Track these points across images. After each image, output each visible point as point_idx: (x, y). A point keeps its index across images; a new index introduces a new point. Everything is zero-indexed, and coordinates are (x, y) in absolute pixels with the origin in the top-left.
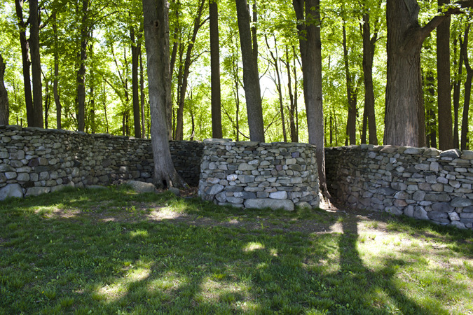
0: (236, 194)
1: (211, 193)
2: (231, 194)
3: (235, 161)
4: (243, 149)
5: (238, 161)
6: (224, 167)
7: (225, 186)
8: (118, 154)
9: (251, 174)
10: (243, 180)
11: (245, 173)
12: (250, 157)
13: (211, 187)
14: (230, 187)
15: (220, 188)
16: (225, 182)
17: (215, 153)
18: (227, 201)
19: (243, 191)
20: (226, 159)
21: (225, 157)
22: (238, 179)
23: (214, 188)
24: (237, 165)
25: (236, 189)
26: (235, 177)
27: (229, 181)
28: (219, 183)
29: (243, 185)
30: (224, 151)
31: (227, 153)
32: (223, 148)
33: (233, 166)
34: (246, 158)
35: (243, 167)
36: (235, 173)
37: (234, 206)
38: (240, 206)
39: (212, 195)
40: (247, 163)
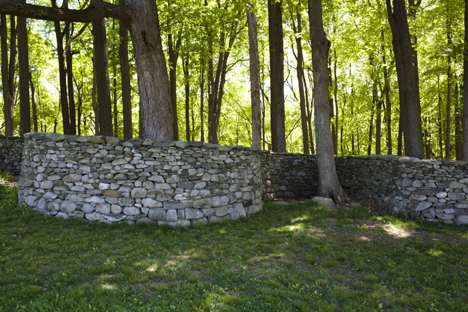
0: (447, 211)
1: (418, 209)
2: (442, 211)
3: (445, 179)
4: (453, 168)
5: (449, 179)
6: (432, 184)
7: (433, 203)
8: (265, 169)
9: (463, 192)
10: (454, 197)
11: (457, 190)
12: (461, 175)
13: (417, 204)
14: (440, 204)
15: (428, 205)
16: (434, 199)
17: (421, 171)
18: (436, 217)
19: (454, 207)
20: (434, 177)
21: (434, 175)
22: (447, 196)
23: (420, 205)
24: (447, 183)
25: (446, 206)
26: (445, 194)
27: (438, 198)
28: (426, 200)
29: (453, 202)
30: (432, 170)
31: (435, 172)
32: (430, 167)
33: (443, 184)
34: (458, 176)
35: (454, 185)
36: (444, 190)
37: (445, 222)
38: (452, 222)
39: (418, 211)
40: (457, 181)
